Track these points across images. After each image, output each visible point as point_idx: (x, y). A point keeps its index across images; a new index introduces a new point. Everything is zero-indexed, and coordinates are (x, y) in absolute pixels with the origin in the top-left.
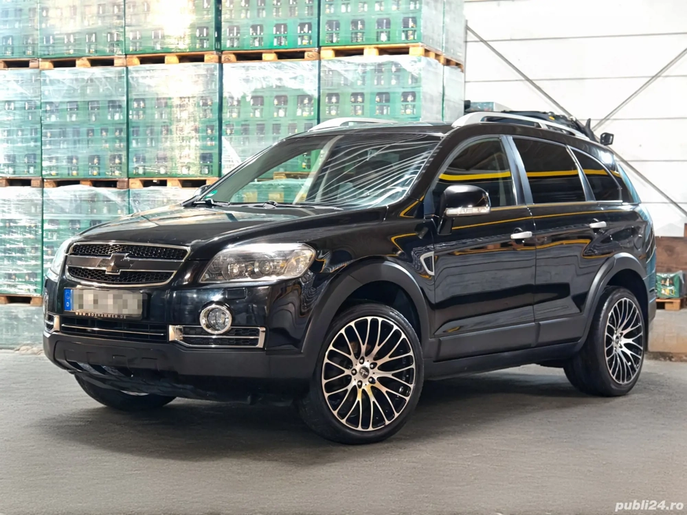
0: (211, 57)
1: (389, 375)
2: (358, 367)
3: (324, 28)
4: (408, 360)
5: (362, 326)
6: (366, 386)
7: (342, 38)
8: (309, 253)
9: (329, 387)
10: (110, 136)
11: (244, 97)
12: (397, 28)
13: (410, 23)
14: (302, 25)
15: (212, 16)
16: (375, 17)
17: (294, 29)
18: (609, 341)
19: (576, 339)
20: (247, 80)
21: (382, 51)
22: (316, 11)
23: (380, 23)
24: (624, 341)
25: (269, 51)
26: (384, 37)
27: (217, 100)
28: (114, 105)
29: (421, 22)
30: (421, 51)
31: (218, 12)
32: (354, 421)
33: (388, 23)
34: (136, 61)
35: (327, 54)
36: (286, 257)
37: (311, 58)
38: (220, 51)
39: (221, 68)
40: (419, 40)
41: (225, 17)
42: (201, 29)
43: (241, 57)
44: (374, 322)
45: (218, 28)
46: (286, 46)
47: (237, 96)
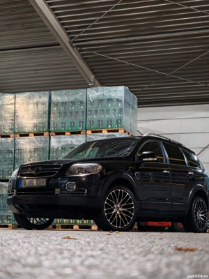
0: (46, 134)
1: (125, 210)
2: (115, 206)
3: (88, 123)
4: (132, 205)
5: (117, 192)
6: (118, 213)
7: (95, 127)
8: (100, 167)
9: (107, 212)
10: (8, 163)
11: (58, 148)
12: (114, 123)
13: (119, 121)
14: (80, 122)
15: (47, 119)
16: (106, 119)
17: (77, 124)
18: (196, 214)
19: (185, 212)
20: (59, 142)
21: (109, 131)
22: (85, 117)
23: (108, 121)
24: (201, 215)
25: (68, 131)
26: (109, 126)
27: (48, 149)
28: (9, 152)
29: (123, 121)
30: (123, 131)
31: (49, 118)
32: (114, 224)
33: (111, 121)
34: (18, 136)
35: (89, 132)
36: (93, 167)
37: (83, 134)
38: (50, 132)
39: (50, 138)
40: (123, 127)
41: (52, 119)
42: (42, 124)
43: (58, 134)
44: (121, 191)
45: (49, 124)
46: (74, 129)
47: (55, 147)
